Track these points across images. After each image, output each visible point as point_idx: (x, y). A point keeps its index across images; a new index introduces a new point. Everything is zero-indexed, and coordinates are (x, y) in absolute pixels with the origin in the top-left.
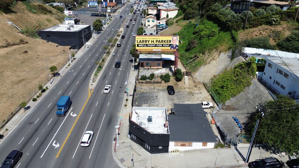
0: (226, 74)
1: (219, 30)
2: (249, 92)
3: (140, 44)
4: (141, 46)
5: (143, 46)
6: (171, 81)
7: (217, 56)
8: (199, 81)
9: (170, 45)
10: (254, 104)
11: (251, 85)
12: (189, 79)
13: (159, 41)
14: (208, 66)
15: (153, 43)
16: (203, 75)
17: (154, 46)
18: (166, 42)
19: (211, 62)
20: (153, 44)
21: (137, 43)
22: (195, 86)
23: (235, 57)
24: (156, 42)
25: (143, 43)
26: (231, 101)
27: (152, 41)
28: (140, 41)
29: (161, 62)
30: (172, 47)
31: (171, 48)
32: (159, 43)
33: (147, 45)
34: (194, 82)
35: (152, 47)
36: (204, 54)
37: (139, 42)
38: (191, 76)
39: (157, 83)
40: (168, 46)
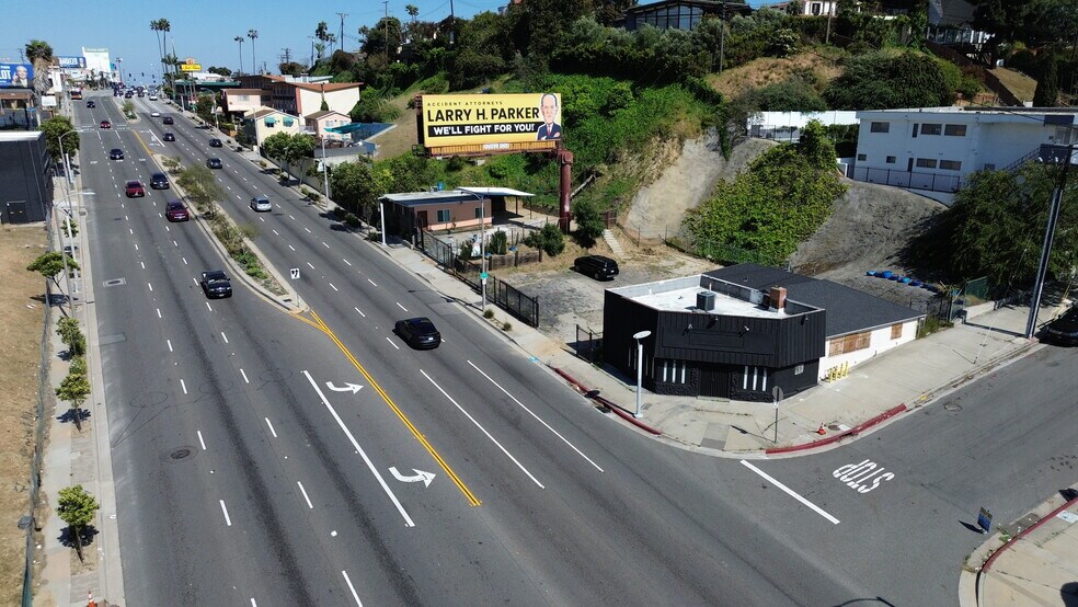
0: (733, 193)
1: (633, 89)
2: (852, 211)
3: (440, 127)
4: (443, 135)
5: (450, 131)
6: (566, 250)
7: (675, 153)
8: (648, 236)
9: (537, 124)
10: (890, 231)
11: (850, 191)
12: (617, 236)
13: (502, 110)
14: (657, 185)
15: (481, 121)
16: (652, 216)
17: (487, 133)
18: (524, 113)
19: (665, 173)
20: (483, 125)
21: (430, 120)
22: (649, 252)
23: (733, 146)
24: (493, 115)
25: (450, 122)
26: (805, 251)
27: (478, 114)
28: (439, 112)
29: (485, 205)
32: (503, 120)
33: (462, 127)
34: (636, 243)
35: (479, 134)
36: (614, 161)
37: (433, 117)
38: (618, 225)
39: (528, 260)
40: (531, 131)
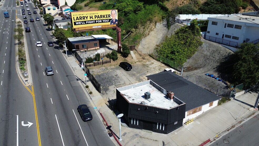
0: (170, 41)
2: (203, 51)
3: (78, 22)
4: (79, 24)
5: (81, 23)
6: (119, 59)
7: (153, 27)
8: (144, 53)
9: (110, 20)
10: (215, 59)
11: (203, 44)
12: (135, 53)
13: (98, 16)
14: (148, 37)
15: (91, 19)
16: (146, 47)
17: (94, 23)
18: (105, 16)
19: (150, 33)
20: (92, 21)
21: (74, 20)
22: (144, 58)
23: (171, 25)
24: (95, 17)
25: (81, 20)
26: (189, 62)
27: (90, 17)
28: (77, 17)
29: (98, 42)
30: (112, 22)
31: (111, 24)
32: (99, 19)
33: (85, 22)
34: (140, 55)
35: (91, 23)
36: (137, 28)
37: (75, 19)
38: (135, 50)
39: (106, 62)
40: (108, 22)
